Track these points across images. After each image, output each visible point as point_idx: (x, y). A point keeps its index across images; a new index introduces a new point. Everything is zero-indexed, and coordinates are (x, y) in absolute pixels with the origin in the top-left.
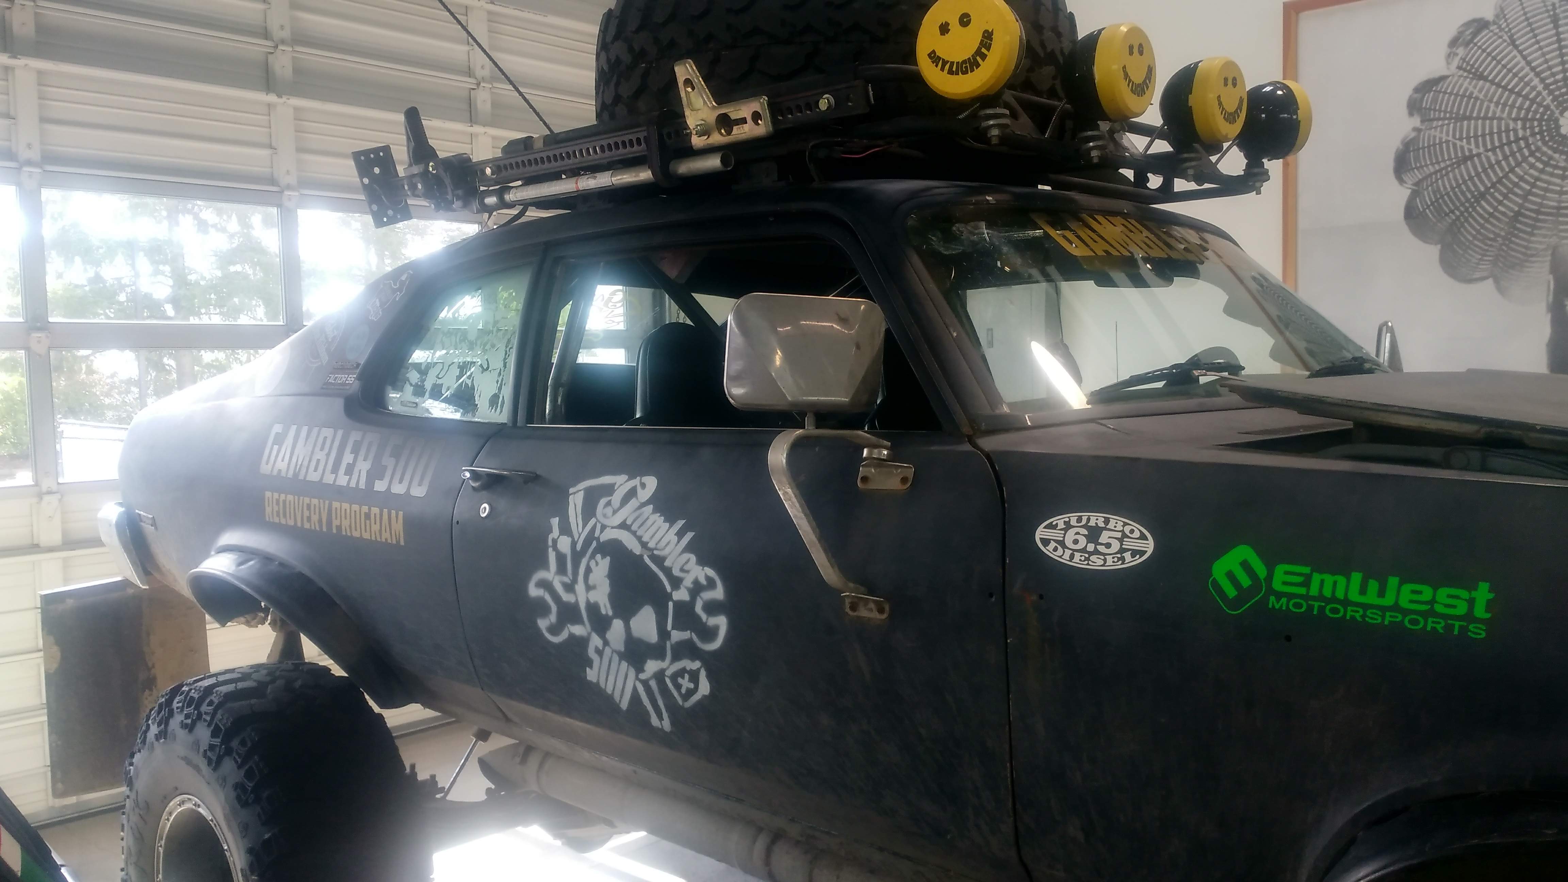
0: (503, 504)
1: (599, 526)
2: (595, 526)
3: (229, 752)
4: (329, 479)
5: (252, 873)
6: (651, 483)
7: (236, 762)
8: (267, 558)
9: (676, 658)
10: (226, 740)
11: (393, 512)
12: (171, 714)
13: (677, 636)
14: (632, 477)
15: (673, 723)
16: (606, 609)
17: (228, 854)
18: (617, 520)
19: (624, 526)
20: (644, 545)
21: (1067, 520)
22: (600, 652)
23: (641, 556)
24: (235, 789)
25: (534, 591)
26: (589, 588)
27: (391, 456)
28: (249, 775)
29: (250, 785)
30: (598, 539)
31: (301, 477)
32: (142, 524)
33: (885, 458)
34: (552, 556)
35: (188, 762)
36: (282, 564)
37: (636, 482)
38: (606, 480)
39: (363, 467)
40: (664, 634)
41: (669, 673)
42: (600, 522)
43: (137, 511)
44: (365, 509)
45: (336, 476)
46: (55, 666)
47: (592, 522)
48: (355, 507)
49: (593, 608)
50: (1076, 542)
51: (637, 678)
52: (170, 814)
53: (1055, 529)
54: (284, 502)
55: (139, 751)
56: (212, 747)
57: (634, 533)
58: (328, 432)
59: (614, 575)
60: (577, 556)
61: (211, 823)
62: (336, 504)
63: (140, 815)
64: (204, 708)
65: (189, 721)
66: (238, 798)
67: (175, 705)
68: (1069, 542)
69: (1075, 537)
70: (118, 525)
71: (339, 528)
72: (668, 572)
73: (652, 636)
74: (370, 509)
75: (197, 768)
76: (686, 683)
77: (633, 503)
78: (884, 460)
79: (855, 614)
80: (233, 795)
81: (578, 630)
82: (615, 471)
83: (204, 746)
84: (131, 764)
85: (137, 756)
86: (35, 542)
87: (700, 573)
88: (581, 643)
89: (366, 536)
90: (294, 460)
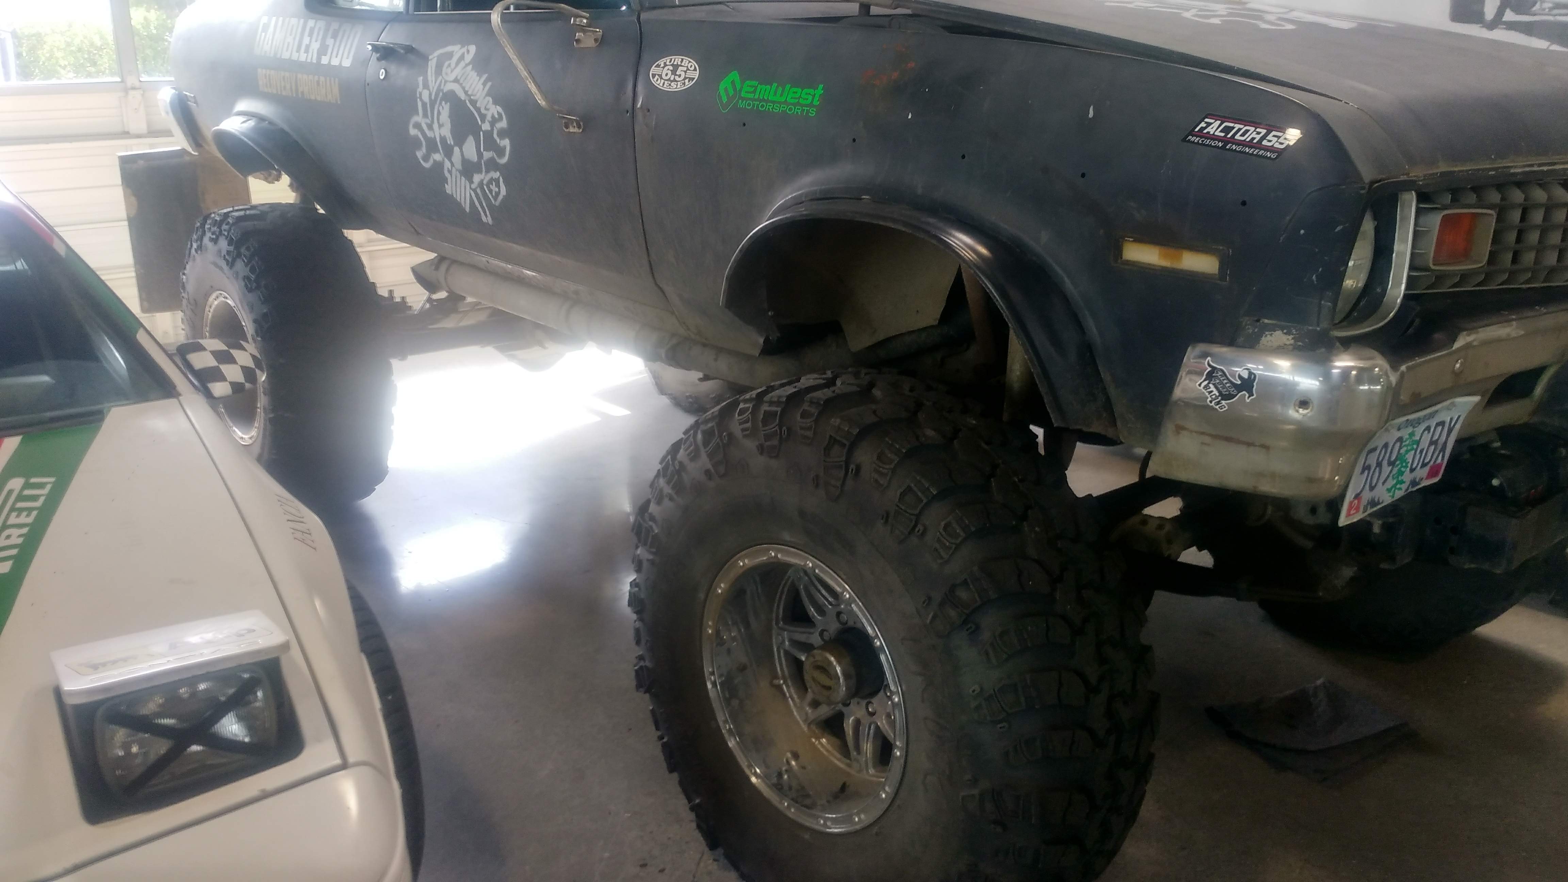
0: (393, 68)
1: (443, 81)
2: (441, 82)
3: (239, 255)
4: (295, 57)
5: (257, 336)
6: (473, 49)
7: (244, 261)
8: (261, 119)
9: (487, 172)
10: (237, 248)
11: (332, 79)
12: (204, 233)
13: (487, 155)
14: (463, 46)
15: (493, 219)
16: (450, 141)
17: (245, 328)
18: (452, 77)
19: (456, 81)
20: (466, 93)
21: (665, 61)
22: (450, 172)
23: (465, 101)
24: (244, 280)
25: (413, 132)
26: (441, 126)
27: (332, 38)
28: (252, 270)
29: (253, 277)
30: (443, 90)
31: (278, 56)
32: (189, 103)
33: (585, 25)
34: (420, 104)
35: (216, 265)
36: (271, 123)
37: (464, 50)
38: (449, 49)
39: (315, 46)
40: (480, 155)
41: (485, 182)
42: (444, 79)
43: (184, 92)
44: (316, 78)
45: (299, 54)
46: (133, 212)
47: (440, 78)
48: (311, 77)
49: (443, 140)
50: (667, 75)
51: (470, 188)
52: (210, 307)
53: (659, 67)
54: (269, 75)
55: (187, 263)
56: (228, 252)
57: (461, 85)
58: (294, 21)
59: (453, 116)
60: (433, 103)
61: (234, 308)
62: (299, 76)
63: (191, 309)
64: (224, 227)
65: (214, 237)
66: (246, 286)
67: (207, 226)
68: (664, 76)
69: (667, 72)
70: (172, 103)
71: (303, 93)
72: (478, 110)
73: (474, 158)
74: (319, 78)
75: (221, 269)
76: (494, 188)
77: (462, 64)
78: (584, 26)
79: (568, 130)
80: (243, 284)
81: (437, 157)
82: (454, 43)
83: (224, 252)
84: (184, 274)
85: (188, 267)
86: (126, 130)
87: (495, 110)
88: (439, 166)
89: (319, 99)
90: (274, 43)
